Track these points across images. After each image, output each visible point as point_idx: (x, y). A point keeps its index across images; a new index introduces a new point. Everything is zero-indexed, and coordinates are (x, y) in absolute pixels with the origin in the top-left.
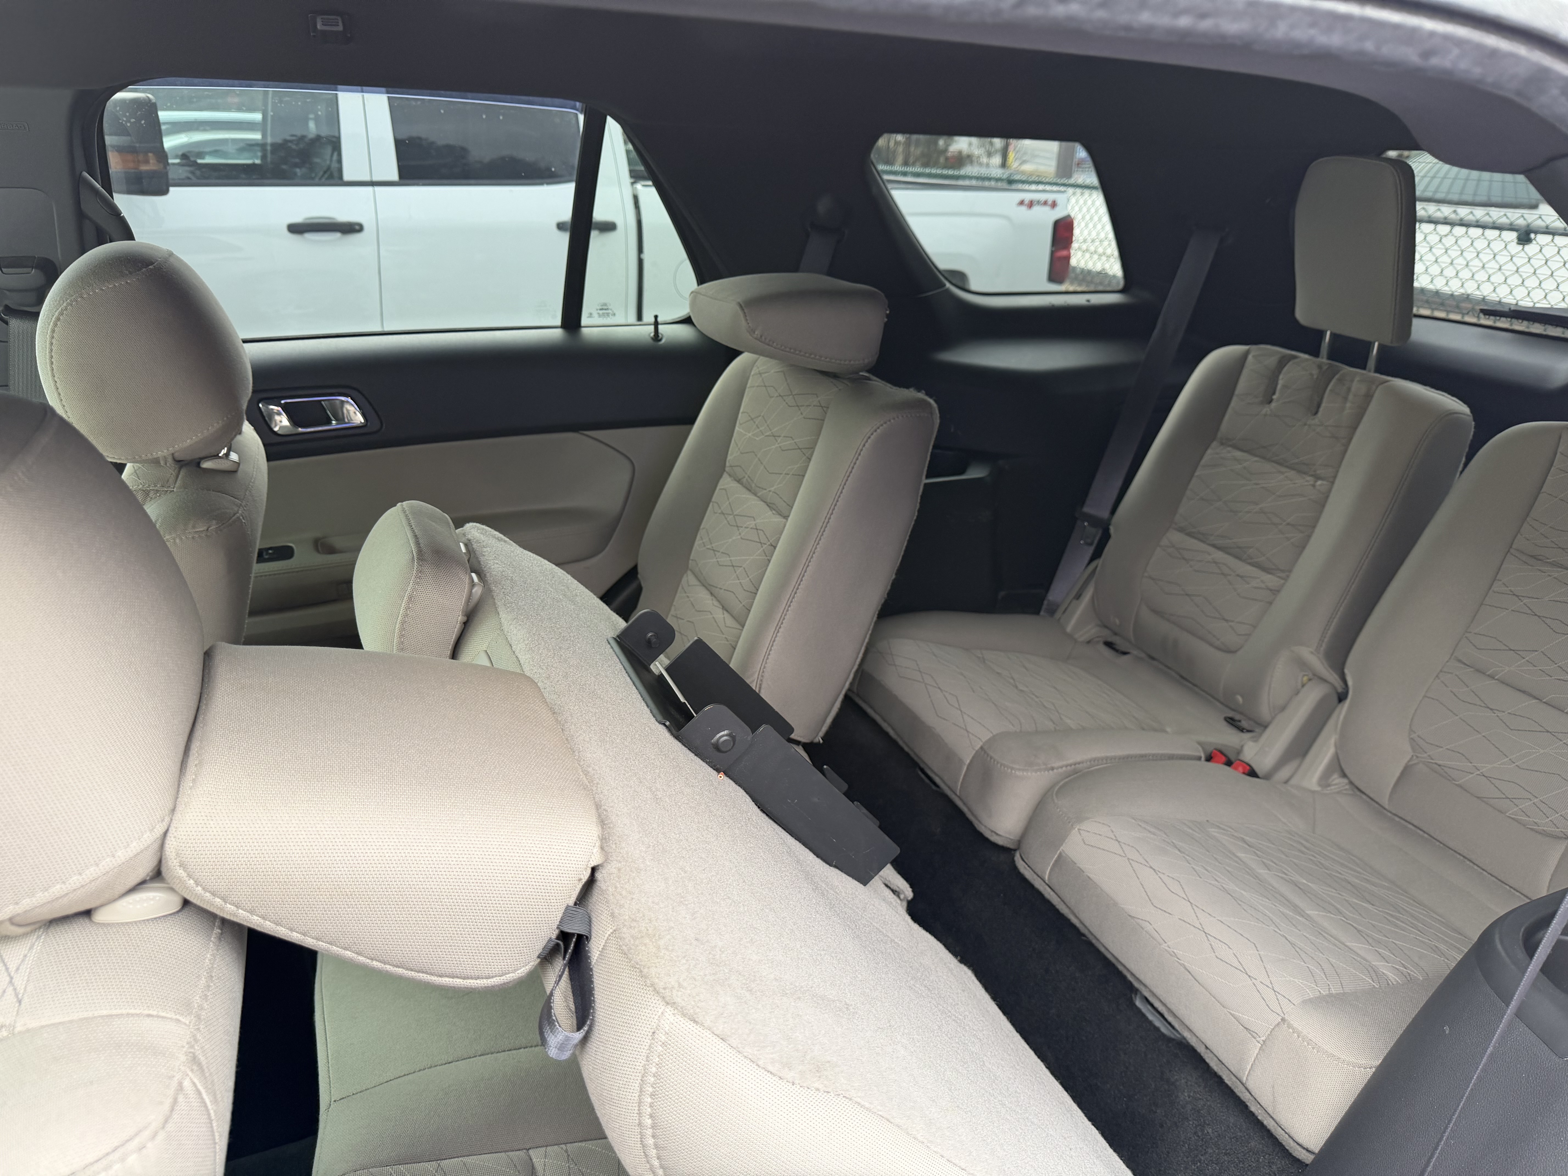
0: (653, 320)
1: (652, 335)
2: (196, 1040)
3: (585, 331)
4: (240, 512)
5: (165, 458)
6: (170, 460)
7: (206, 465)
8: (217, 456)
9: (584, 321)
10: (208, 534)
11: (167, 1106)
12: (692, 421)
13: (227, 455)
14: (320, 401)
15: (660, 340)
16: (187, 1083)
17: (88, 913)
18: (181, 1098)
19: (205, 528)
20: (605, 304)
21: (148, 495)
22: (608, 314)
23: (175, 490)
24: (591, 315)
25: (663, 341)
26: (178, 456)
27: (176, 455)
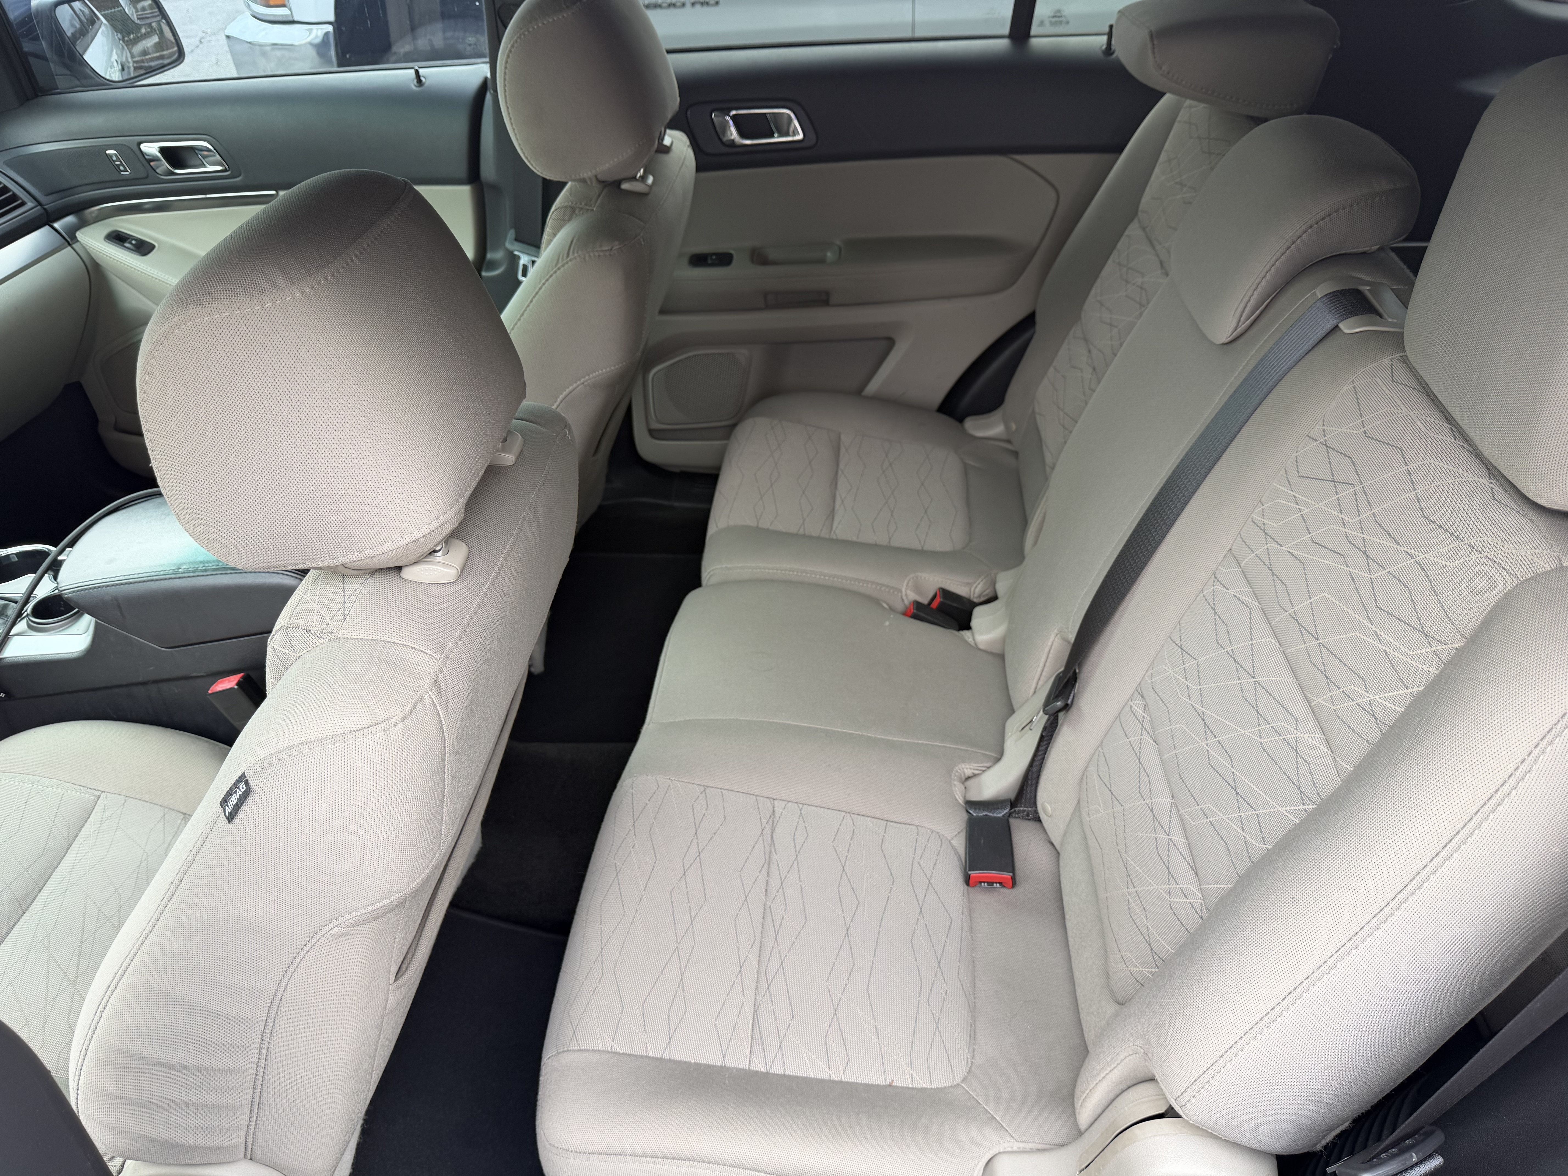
0: (1107, 29)
1: (1104, 47)
2: (441, 671)
3: (1034, 42)
4: (641, 234)
5: (590, 179)
6: (594, 180)
7: (625, 186)
8: (634, 178)
9: (1034, 30)
10: (612, 253)
11: (407, 709)
12: (1120, 149)
13: (643, 178)
14: (765, 114)
15: (1113, 53)
16: (426, 697)
17: (399, 569)
18: (419, 706)
19: (609, 248)
20: (1059, 11)
21: (574, 212)
22: (1061, 23)
23: (595, 209)
24: (1042, 23)
25: (1115, 55)
26: (601, 177)
27: (599, 177)
